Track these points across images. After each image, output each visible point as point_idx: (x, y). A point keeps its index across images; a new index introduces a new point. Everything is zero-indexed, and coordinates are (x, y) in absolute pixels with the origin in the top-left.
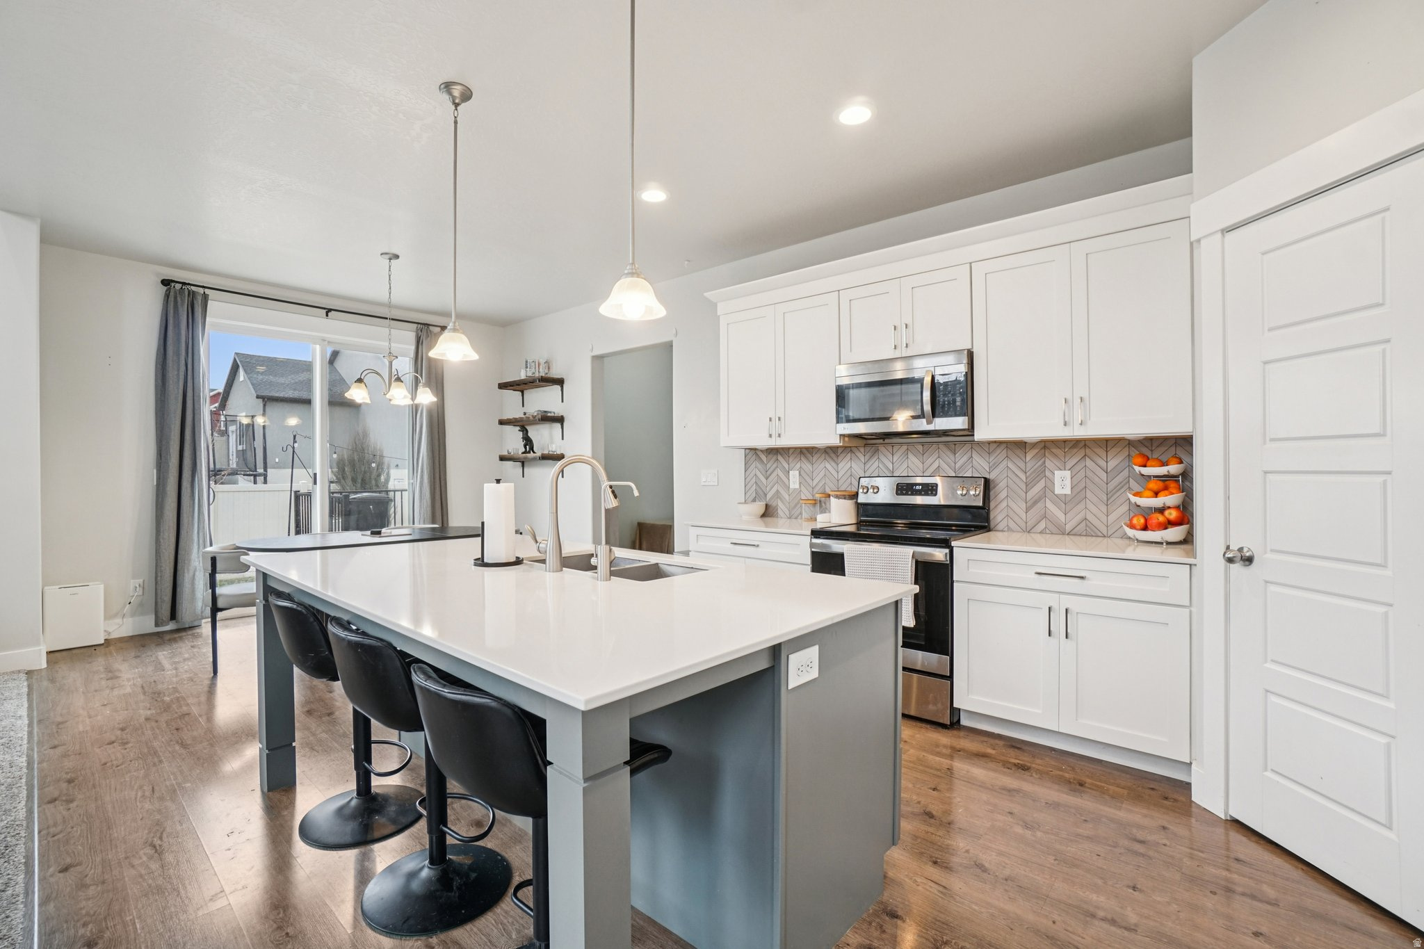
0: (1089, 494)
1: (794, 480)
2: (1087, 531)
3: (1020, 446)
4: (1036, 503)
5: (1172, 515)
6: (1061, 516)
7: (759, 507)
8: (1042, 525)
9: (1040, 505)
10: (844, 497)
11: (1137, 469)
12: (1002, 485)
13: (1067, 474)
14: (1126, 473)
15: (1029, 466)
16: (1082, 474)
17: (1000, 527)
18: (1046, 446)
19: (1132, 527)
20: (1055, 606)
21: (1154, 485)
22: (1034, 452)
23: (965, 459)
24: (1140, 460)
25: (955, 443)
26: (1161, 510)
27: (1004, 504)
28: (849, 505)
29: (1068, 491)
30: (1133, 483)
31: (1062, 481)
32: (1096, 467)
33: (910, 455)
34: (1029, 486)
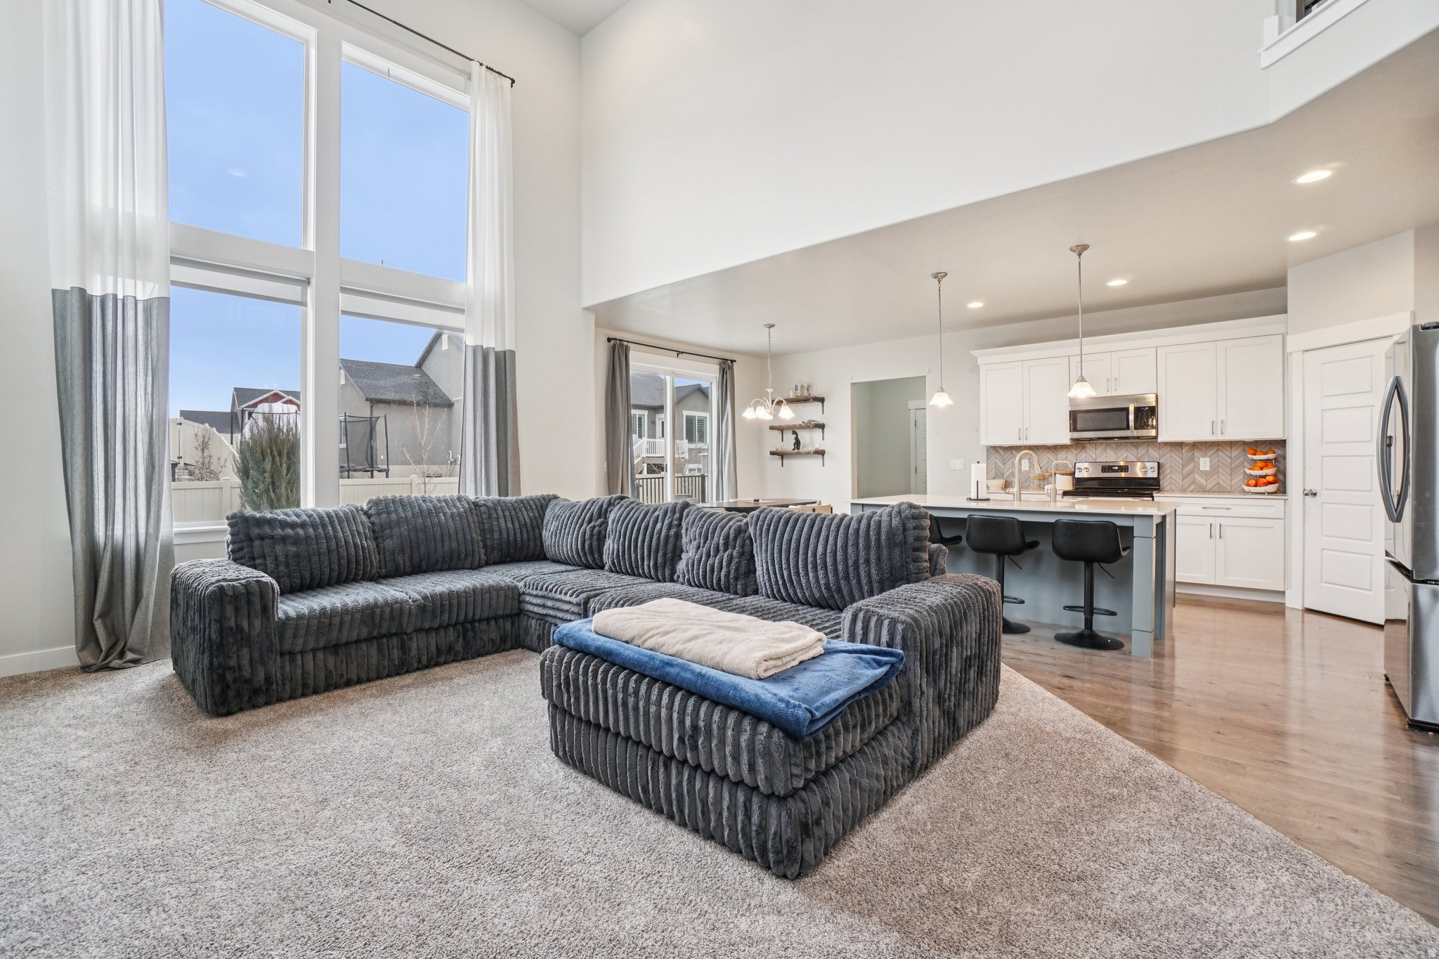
0: (1220, 470)
1: (1025, 465)
2: (1219, 490)
3: (1180, 445)
4: (1188, 475)
5: (1270, 479)
6: (1203, 482)
7: (1000, 482)
8: (1192, 487)
9: (1191, 476)
10: (1066, 474)
11: (1250, 456)
12: (1167, 466)
13: (1208, 459)
14: (1242, 459)
15: (1185, 455)
16: (1216, 459)
17: (1166, 489)
18: (1196, 446)
19: (1248, 485)
20: (1213, 523)
21: (1260, 464)
22: (1187, 448)
23: (1144, 451)
24: (1252, 452)
25: (1137, 443)
26: (1264, 477)
27: (1169, 476)
28: (1069, 478)
29: (1208, 468)
30: (1246, 464)
31: (1205, 463)
32: (1224, 456)
33: (1108, 450)
34: (1184, 466)
